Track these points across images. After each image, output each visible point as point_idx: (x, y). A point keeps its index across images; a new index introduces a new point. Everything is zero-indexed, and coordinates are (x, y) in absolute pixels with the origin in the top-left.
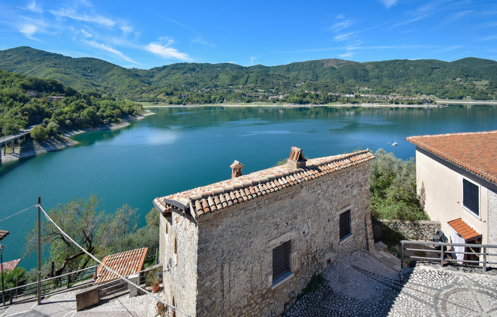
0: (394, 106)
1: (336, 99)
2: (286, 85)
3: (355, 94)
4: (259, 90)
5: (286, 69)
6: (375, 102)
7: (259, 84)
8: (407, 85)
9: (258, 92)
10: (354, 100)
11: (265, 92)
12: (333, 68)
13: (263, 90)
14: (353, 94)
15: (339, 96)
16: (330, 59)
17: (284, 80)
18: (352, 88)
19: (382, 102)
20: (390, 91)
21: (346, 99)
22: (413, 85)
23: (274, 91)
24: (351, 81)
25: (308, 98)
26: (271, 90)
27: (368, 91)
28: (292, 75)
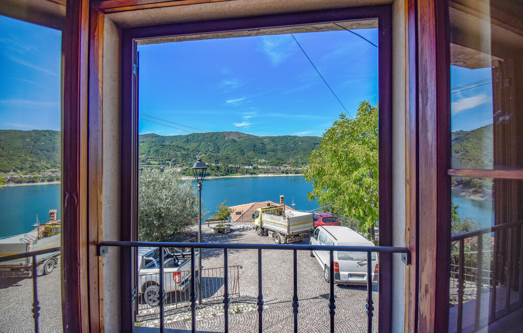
0: (284, 175)
1: (237, 171)
2: (185, 157)
3: (254, 165)
4: (152, 162)
5: (185, 139)
6: (270, 173)
7: (152, 155)
8: (296, 157)
9: (151, 164)
10: (252, 171)
11: (159, 164)
12: (234, 141)
13: (158, 163)
14: (252, 165)
15: (239, 168)
16: (231, 132)
17: (183, 152)
18: (251, 160)
19: (275, 172)
20: (282, 162)
21: (245, 170)
22: (300, 158)
23: (170, 163)
24: (250, 153)
25: (208, 171)
26: (167, 162)
27: (265, 163)
28: (192, 146)
